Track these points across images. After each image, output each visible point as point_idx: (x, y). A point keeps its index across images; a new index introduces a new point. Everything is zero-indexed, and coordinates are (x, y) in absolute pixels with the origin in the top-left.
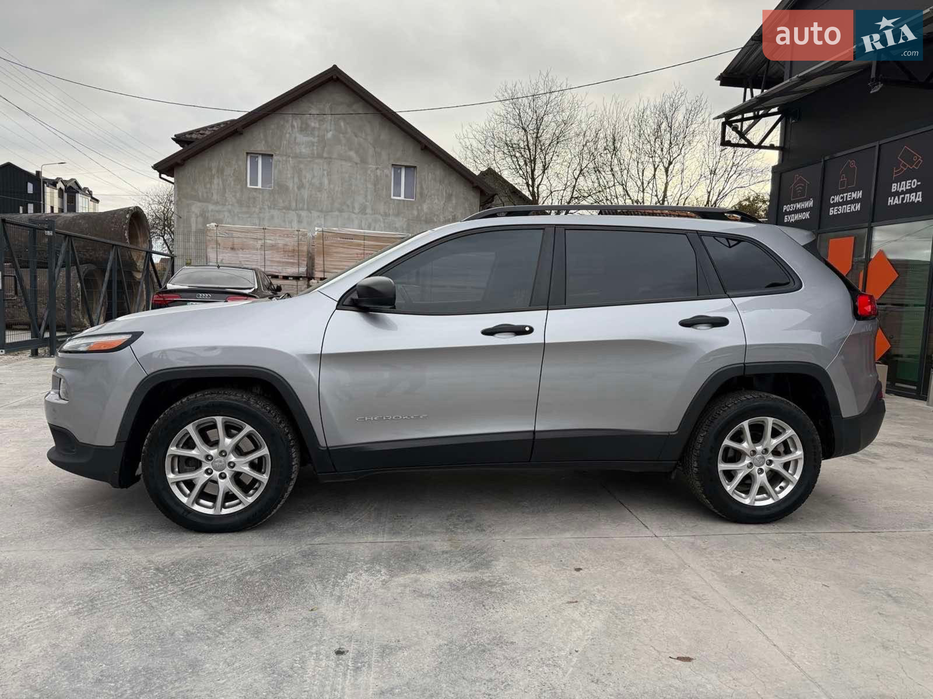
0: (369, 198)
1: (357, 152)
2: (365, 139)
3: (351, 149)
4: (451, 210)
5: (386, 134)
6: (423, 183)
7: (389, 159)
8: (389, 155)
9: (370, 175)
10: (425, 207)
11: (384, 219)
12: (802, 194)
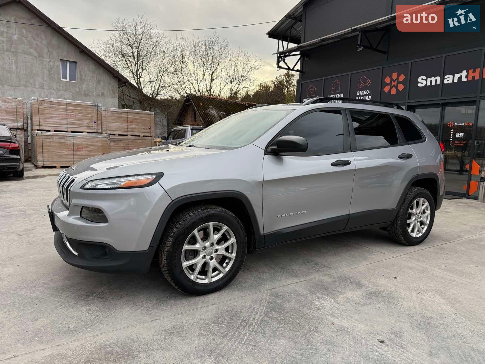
0: (46, 78)
1: (36, 50)
2: (42, 42)
3: (31, 48)
4: (100, 89)
5: (55, 40)
6: (82, 72)
7: (58, 56)
8: (58, 53)
9: (46, 65)
10: (84, 86)
11: (56, 93)
12: (313, 94)
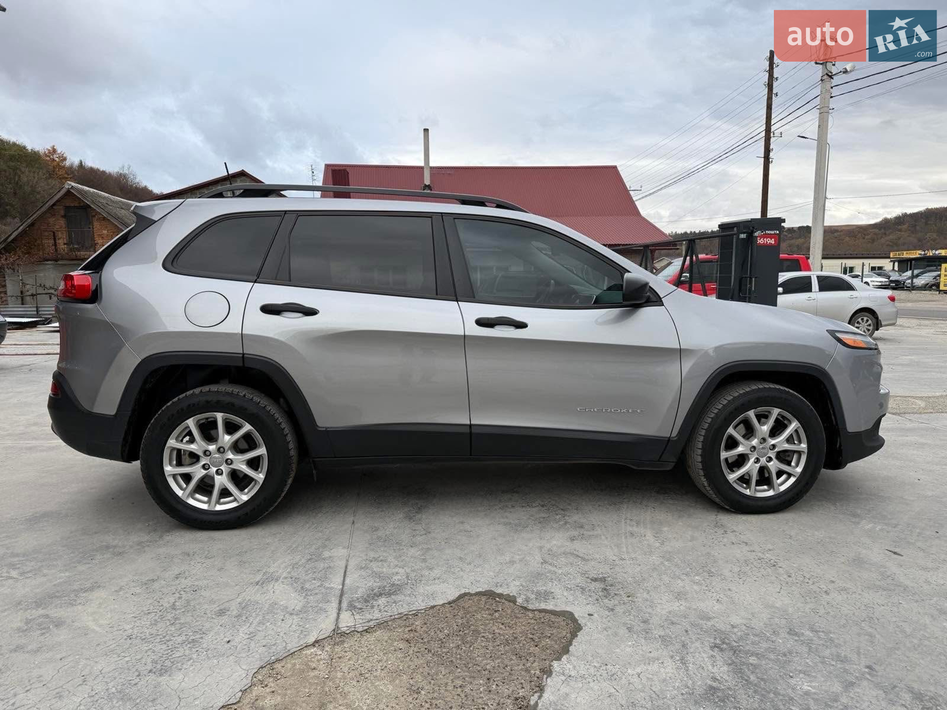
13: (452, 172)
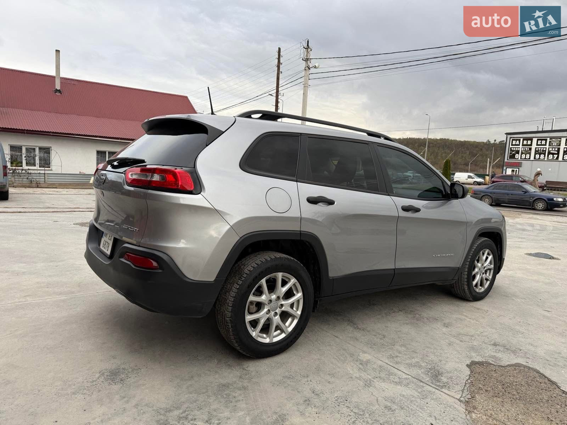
13: (76, 83)
